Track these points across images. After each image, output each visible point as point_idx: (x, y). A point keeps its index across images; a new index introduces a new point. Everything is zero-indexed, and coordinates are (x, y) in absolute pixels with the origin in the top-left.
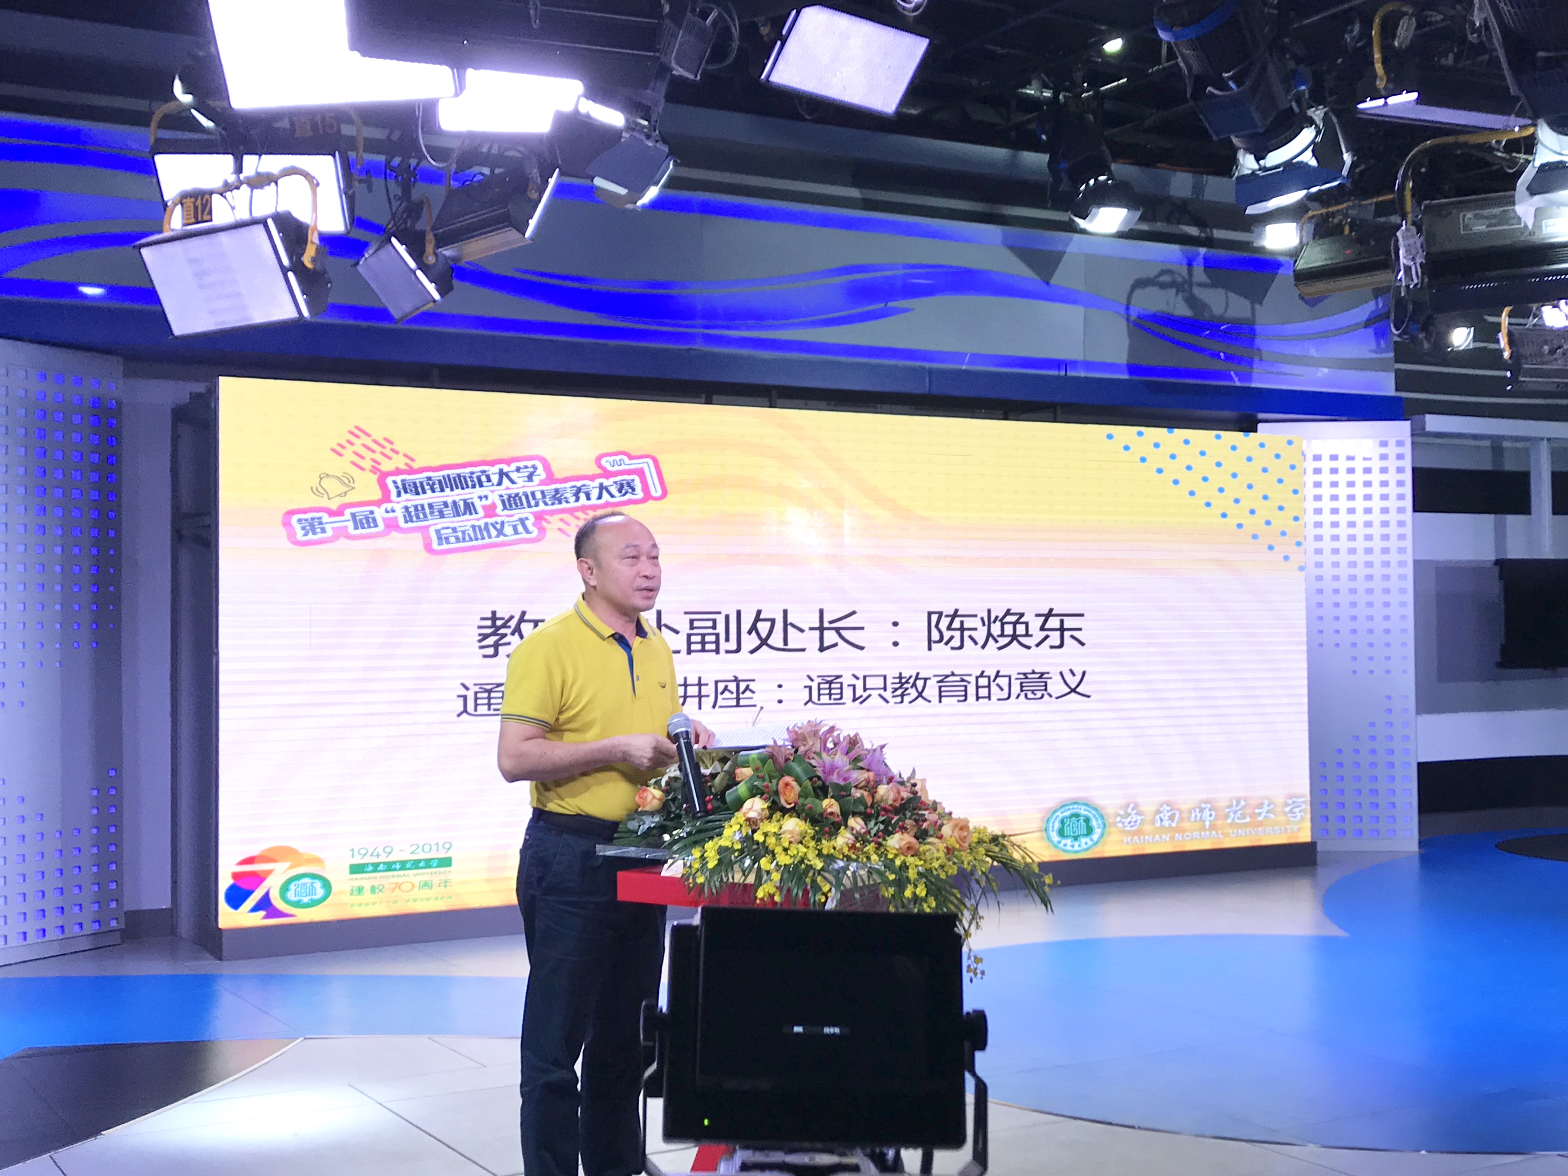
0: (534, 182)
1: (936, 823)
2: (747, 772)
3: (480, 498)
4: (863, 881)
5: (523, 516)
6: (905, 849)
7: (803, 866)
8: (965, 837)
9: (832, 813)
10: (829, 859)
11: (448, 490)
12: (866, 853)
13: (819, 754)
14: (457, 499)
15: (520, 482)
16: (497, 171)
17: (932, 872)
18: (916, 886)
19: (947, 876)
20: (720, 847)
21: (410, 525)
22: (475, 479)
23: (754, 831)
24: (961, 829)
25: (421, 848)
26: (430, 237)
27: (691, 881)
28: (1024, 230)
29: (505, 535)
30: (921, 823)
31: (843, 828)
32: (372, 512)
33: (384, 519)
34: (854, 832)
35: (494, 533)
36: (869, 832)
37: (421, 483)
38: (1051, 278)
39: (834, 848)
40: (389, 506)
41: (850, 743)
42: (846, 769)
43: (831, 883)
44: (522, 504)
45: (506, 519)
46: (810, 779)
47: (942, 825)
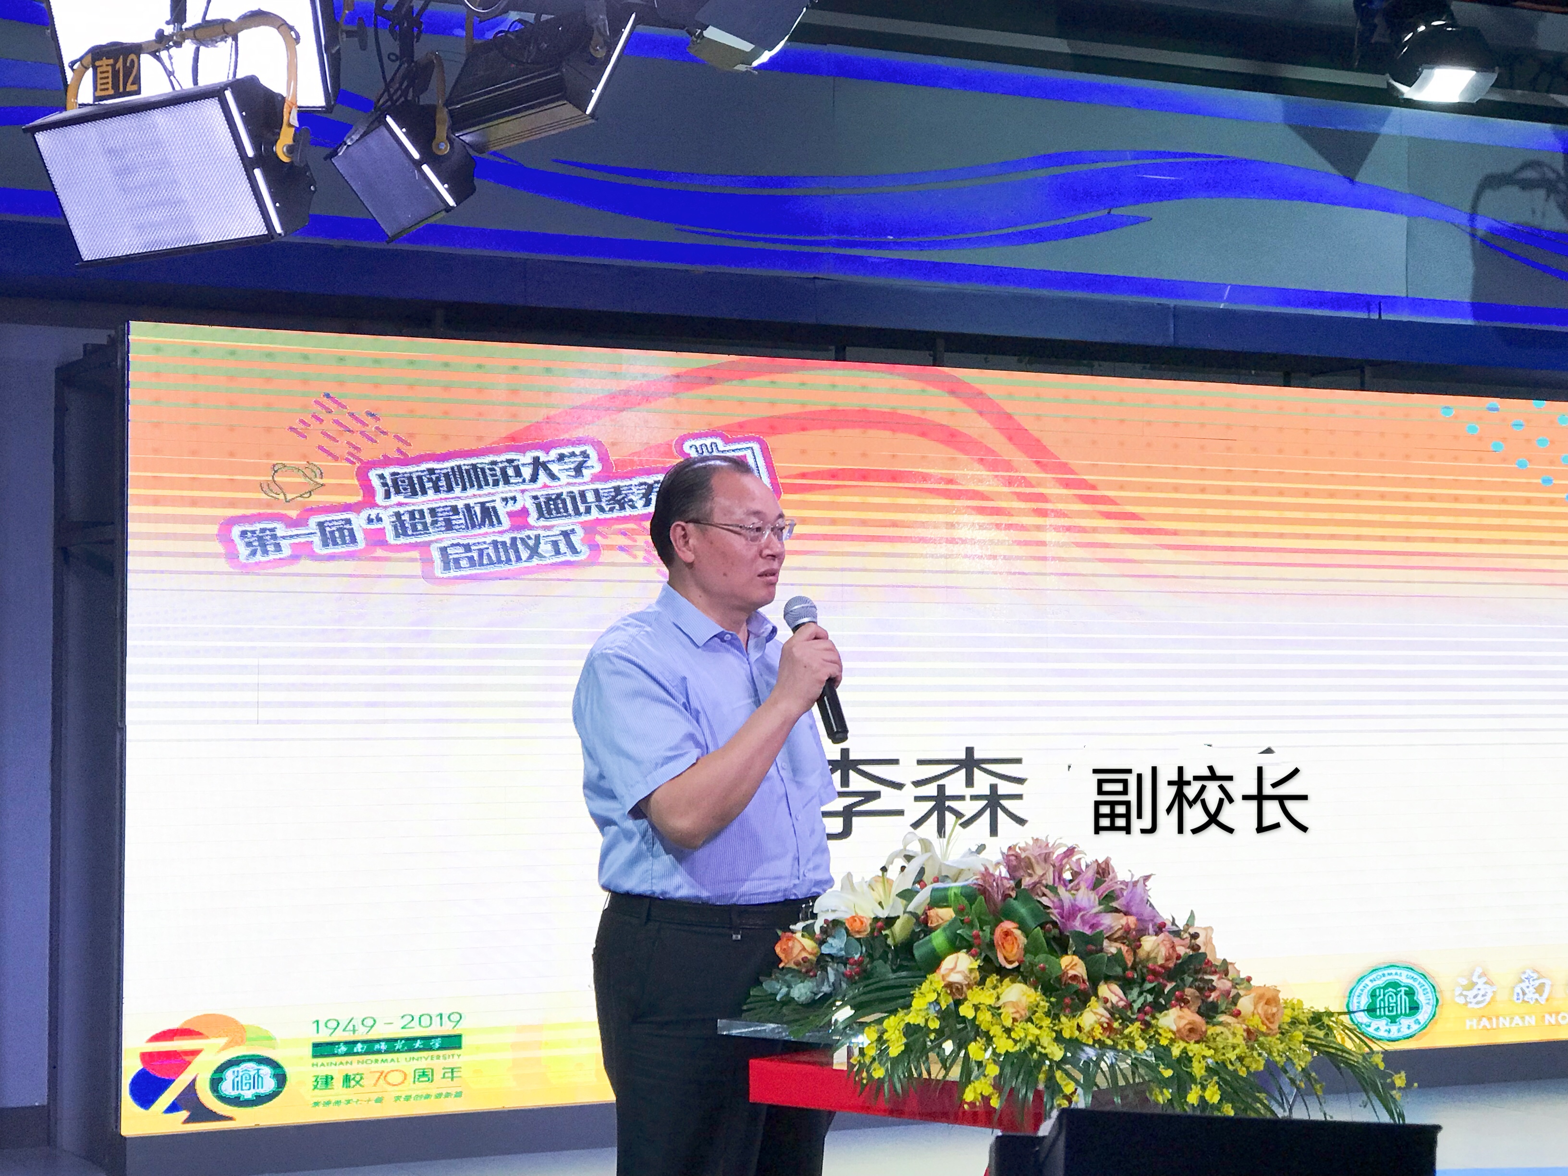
0: (600, 33)
1: (1229, 993)
2: (947, 914)
3: (505, 500)
4: (1125, 1077)
5: (568, 528)
6: (1185, 1033)
7: (1035, 1055)
8: (1273, 1015)
9: (1075, 977)
10: (1073, 1045)
11: (458, 490)
12: (1126, 1037)
13: (1053, 889)
14: (471, 502)
15: (564, 478)
16: (544, 17)
17: (1226, 1066)
18: (1204, 1088)
19: (1249, 1073)
20: (908, 1024)
21: (403, 540)
22: (498, 472)
23: (958, 1003)
24: (1267, 1003)
25: (416, 1019)
26: (443, 115)
27: (864, 1075)
28: (1318, 102)
29: (541, 556)
30: (1207, 994)
31: (1093, 998)
32: (348, 521)
33: (366, 531)
34: (1109, 1005)
35: (524, 554)
36: (1130, 1005)
37: (420, 478)
38: (1356, 174)
39: (1079, 1028)
40: (373, 513)
41: (1098, 873)
42: (1094, 910)
43: (1077, 1082)
44: (566, 511)
45: (542, 533)
46: (1042, 926)
47: (1238, 996)
